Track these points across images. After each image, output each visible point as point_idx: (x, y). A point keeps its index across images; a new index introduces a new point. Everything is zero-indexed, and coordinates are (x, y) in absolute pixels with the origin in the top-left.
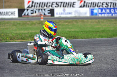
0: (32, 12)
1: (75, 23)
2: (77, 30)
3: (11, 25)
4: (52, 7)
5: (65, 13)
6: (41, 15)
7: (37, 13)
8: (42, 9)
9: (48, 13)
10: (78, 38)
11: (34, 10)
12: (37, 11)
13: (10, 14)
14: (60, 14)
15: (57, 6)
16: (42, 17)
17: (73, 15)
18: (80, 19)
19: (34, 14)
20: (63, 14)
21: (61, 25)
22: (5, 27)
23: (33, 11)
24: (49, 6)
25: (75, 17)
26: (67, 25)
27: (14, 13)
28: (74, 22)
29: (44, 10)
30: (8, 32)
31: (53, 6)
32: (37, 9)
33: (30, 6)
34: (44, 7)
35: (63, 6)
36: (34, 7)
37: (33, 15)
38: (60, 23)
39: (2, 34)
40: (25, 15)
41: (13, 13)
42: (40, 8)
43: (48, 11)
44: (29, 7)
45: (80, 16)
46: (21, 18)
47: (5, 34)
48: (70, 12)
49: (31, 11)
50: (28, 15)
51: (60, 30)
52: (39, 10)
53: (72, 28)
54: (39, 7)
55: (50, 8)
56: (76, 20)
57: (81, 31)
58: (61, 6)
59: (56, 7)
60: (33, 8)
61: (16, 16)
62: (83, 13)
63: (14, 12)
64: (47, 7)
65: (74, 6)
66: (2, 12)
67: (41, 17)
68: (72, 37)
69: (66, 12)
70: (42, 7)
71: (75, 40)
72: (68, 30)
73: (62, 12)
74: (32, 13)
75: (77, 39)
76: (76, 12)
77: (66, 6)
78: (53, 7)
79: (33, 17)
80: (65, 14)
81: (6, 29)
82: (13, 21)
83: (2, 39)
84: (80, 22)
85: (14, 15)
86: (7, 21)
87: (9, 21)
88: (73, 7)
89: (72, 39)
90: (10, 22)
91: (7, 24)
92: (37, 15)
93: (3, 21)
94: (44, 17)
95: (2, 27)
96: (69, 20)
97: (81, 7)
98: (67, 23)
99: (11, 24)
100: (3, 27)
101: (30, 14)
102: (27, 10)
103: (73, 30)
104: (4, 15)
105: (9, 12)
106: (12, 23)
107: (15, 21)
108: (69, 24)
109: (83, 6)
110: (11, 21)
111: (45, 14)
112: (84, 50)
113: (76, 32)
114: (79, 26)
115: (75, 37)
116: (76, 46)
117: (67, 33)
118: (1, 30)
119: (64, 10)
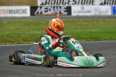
0: (46, 10)
1: (96, 23)
2: (99, 30)
3: (23, 25)
4: (68, 4)
5: (84, 11)
6: (56, 13)
7: (52, 11)
8: (57, 7)
9: (65, 11)
10: (100, 40)
11: (49, 8)
12: (52, 9)
13: (21, 12)
14: (78, 12)
15: (74, 3)
16: (58, 15)
17: (93, 14)
18: (101, 19)
19: (49, 13)
22: (16, 27)
23: (47, 8)
24: (66, 3)
25: (96, 15)
26: (86, 25)
27: (26, 12)
28: (94, 21)
29: (60, 7)
30: (20, 33)
31: (70, 3)
32: (51, 7)
33: (44, 3)
35: (82, 4)
36: (49, 4)
37: (47, 13)
38: (79, 23)
39: (14, 35)
40: (38, 13)
41: (24, 11)
42: (56, 5)
43: (64, 8)
44: (42, 4)
45: (101, 15)
46: (33, 17)
47: (17, 35)
48: (89, 10)
49: (45, 8)
50: (41, 13)
51: (79, 30)
52: (54, 7)
53: (92, 29)
54: (54, 4)
55: (67, 5)
56: (96, 19)
57: (103, 31)
58: (79, 4)
59: (73, 4)
60: (47, 5)
61: (28, 14)
62: (104, 11)
63: (26, 10)
64: (63, 4)
65: (94, 3)
66: (12, 10)
67: (56, 15)
68: (93, 38)
70: (57, 4)
71: (97, 42)
72: (88, 30)
73: (80, 10)
74: (46, 11)
76: (96, 10)
77: (84, 4)
78: (70, 5)
79: (47, 15)
81: (17, 29)
82: (25, 20)
83: (13, 40)
84: (101, 21)
85: (26, 13)
86: (18, 20)
87: (20, 20)
88: (92, 4)
89: (93, 41)
90: (22, 21)
91: (18, 24)
92: (51, 14)
93: (13, 20)
94: (60, 15)
95: (12, 27)
96: (89, 20)
97: (101, 4)
98: (86, 23)
100: (14, 27)
101: (43, 13)
102: (41, 7)
103: (94, 30)
104: (14, 13)
105: (20, 10)
106: (24, 22)
107: (28, 20)
108: (89, 24)
109: (103, 3)
110: (22, 20)
111: (60, 13)
112: (108, 53)
113: (98, 33)
114: (101, 26)
115: (97, 39)
116: (99, 49)
117: (87, 34)
118: (11, 30)
119: (83, 8)
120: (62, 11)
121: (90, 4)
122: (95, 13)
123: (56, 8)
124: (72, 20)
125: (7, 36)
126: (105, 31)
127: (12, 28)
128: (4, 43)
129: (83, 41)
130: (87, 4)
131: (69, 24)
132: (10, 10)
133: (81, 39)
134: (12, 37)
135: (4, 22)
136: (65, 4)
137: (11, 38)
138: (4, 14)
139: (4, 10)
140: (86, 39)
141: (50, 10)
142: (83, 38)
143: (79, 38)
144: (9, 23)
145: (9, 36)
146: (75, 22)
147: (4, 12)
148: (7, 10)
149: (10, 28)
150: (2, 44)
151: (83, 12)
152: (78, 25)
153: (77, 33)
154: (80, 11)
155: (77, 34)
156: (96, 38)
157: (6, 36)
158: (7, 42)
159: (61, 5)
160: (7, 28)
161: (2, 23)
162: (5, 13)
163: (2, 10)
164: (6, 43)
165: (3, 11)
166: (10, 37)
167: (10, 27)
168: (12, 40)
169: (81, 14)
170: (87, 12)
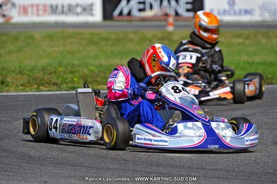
0: (141, 6)
1: (263, 40)
2: (270, 58)
3: (83, 42)
5: (234, 11)
6: (167, 15)
7: (156, 11)
8: (169, 0)
9: (188, 10)
10: (274, 81)
11: (148, 1)
12: (156, 5)
13: (79, 10)
14: (219, 14)
16: (171, 20)
17: (256, 17)
20: (229, 14)
22: (67, 49)
23: (144, 3)
25: (263, 21)
26: (240, 44)
27: (91, 10)
28: (260, 36)
29: (177, 0)
30: (76, 62)
37: (143, 14)
39: (60, 66)
40: (121, 14)
41: (88, 9)
43: (187, 3)
45: (276, 21)
46: (109, 23)
47: (69, 67)
48: (248, 8)
49: (140, 3)
50: (129, 14)
53: (255, 54)
56: (264, 30)
61: (97, 16)
63: (91, 5)
66: (57, 6)
67: (166, 20)
72: (244, 58)
73: (227, 7)
74: (140, 10)
75: (272, 84)
76: (264, 8)
79: (144, 19)
80: (235, 14)
81: (69, 52)
82: (88, 31)
83: (59, 81)
85: (92, 14)
86: (71, 31)
87: (77, 30)
90: (81, 34)
91: (70, 40)
92: (155, 16)
93: (59, 30)
94: (175, 20)
96: (246, 32)
98: (240, 40)
99: (84, 39)
100: (61, 49)
101: (135, 13)
103: (258, 59)
104: (63, 12)
105: (77, 6)
106: (87, 36)
107: (95, 31)
108: (247, 42)
110: (81, 30)
111: (177, 14)
113: (267, 65)
114: (275, 48)
116: (269, 104)
117: (242, 68)
118: (54, 55)
119: (232, 4)
120: (182, 11)
122: (261, 15)
123: (165, 3)
125: (44, 69)
127: (55, 51)
128: (36, 86)
132: (52, 6)
134: (55, 72)
135: (37, 35)
137: (53, 75)
138: (38, 15)
139: (38, 6)
141: (151, 7)
144: (50, 37)
145: (47, 70)
147: (38, 10)
148: (45, 6)
149: (52, 50)
150: (31, 91)
151: (232, 13)
154: (225, 11)
157: (41, 69)
158: (43, 85)
160: (44, 51)
161: (32, 38)
162: (41, 12)
163: (32, 6)
164: (41, 88)
165: (35, 9)
166: (51, 74)
167: (51, 47)
168: (54, 79)
169: (227, 18)
170: (242, 12)
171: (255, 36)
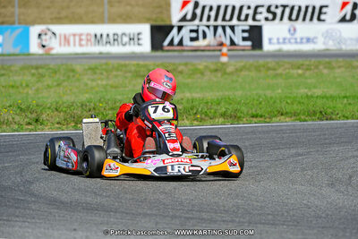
0: (194, 35)
1: (325, 71)
2: (332, 91)
3: (129, 75)
4: (254, 19)
6: (222, 44)
7: (210, 39)
8: (224, 27)
9: (244, 39)
10: (334, 117)
11: (201, 29)
12: (210, 33)
13: (126, 39)
14: (279, 43)
15: (270, 16)
16: (225, 50)
17: (319, 46)
18: (341, 59)
20: (290, 42)
21: (281, 75)
22: (110, 82)
23: (197, 31)
25: (327, 50)
26: (300, 75)
27: (139, 39)
28: (321, 67)
29: (232, 28)
31: (258, 17)
32: (208, 27)
33: (189, 17)
34: (231, 19)
35: (290, 19)
36: (201, 20)
38: (280, 71)
39: (100, 101)
41: (135, 39)
42: (220, 22)
43: (244, 31)
44: (184, 19)
45: (341, 50)
46: (159, 53)
47: (110, 103)
48: (311, 35)
49: (192, 31)
51: (280, 91)
52: (216, 28)
53: (315, 87)
54: (216, 19)
56: (327, 60)
57: (343, 94)
59: (267, 19)
60: (197, 22)
61: (145, 46)
63: (139, 34)
64: (239, 19)
65: (323, 17)
66: (102, 35)
67: (220, 50)
68: (315, 113)
69: (298, 35)
70: (224, 19)
71: (325, 122)
72: (303, 91)
75: (331, 119)
77: (297, 19)
78: (259, 21)
80: (296, 43)
81: (112, 87)
82: (135, 62)
84: (339, 67)
85: (139, 44)
86: (115, 62)
87: (123, 62)
88: (319, 19)
89: (313, 120)
90: (126, 66)
91: (115, 73)
93: (104, 61)
94: (229, 50)
95: (99, 82)
96: (307, 62)
97: (343, 20)
98: (300, 72)
99: (130, 72)
100: (104, 83)
101: (187, 42)
102: (180, 28)
103: (318, 92)
104: (109, 42)
105: (124, 34)
106: (133, 68)
107: (141, 63)
108: (308, 73)
110: (127, 62)
112: (350, 154)
113: (327, 98)
114: (338, 80)
115: (324, 115)
116: (327, 141)
117: (299, 103)
118: (97, 89)
119: (292, 32)
120: (238, 40)
121: (311, 19)
122: (324, 43)
123: (220, 30)
124: (261, 61)
125: (82, 105)
126: (348, 94)
127: (98, 85)
128: (73, 124)
129: (287, 119)
130: (304, 19)
131: (253, 74)
132: (96, 36)
133: (282, 115)
134: (94, 109)
135: (78, 68)
136: (246, 19)
137: (93, 112)
138: (81, 45)
139: (81, 35)
140: (295, 114)
141: (205, 36)
142: (287, 113)
143: (276, 113)
144: (93, 70)
145: (86, 106)
146: (269, 69)
147: (81, 40)
148: (88, 35)
149: (94, 84)
150: (67, 129)
151: (293, 41)
152: (276, 76)
153: (271, 98)
154: (284, 39)
155: (271, 102)
156: (321, 112)
157: (79, 105)
159: (234, 22)
160: (86, 85)
161: (73, 71)
162: (83, 42)
163: (74, 35)
164: (79, 126)
165: (77, 38)
166: (90, 111)
167: (93, 80)
169: (287, 47)
170: (304, 40)
171: (317, 67)
